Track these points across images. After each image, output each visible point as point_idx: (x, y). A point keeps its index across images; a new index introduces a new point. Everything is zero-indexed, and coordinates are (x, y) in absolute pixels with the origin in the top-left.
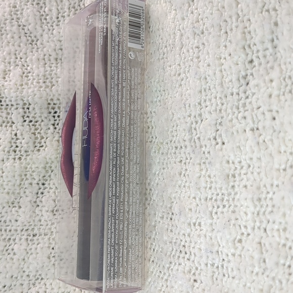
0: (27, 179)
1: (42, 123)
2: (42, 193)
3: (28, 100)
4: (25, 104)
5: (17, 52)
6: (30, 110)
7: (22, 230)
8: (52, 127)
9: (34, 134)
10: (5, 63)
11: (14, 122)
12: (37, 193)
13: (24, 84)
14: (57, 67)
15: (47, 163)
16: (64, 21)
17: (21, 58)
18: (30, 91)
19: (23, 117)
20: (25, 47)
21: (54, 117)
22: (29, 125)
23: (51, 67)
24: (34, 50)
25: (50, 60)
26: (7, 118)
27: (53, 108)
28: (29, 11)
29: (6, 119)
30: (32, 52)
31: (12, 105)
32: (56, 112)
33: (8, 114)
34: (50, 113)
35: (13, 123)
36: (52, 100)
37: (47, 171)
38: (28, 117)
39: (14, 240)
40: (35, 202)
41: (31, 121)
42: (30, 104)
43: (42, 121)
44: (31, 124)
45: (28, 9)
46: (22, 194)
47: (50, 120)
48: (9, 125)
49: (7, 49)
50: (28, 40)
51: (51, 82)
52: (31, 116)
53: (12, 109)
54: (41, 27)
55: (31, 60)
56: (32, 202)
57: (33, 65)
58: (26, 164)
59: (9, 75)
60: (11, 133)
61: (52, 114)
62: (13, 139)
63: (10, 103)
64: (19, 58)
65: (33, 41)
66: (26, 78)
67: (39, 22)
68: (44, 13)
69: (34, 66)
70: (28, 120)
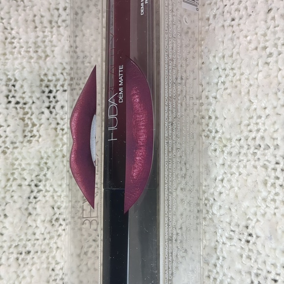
0: (15, 179)
1: (34, 106)
2: (35, 198)
3: (14, 75)
4: (9, 80)
6: (17, 87)
7: (10, 247)
8: (47, 111)
9: (23, 120)
12: (29, 198)
13: (7, 53)
14: (51, 32)
15: (42, 158)
18: (17, 62)
19: (7, 97)
20: (8, 3)
21: (49, 97)
22: (16, 108)
23: (44, 32)
24: (20, 9)
25: (41, 23)
27: (47, 86)
30: (17, 11)
32: (50, 92)
34: (44, 92)
36: (46, 75)
37: (41, 169)
38: (14, 97)
40: (27, 209)
41: (18, 103)
42: (16, 80)
43: (33, 102)
44: (18, 106)
46: (8, 199)
51: (45, 52)
52: (18, 95)
55: (17, 22)
56: (23, 210)
57: (19, 28)
58: (13, 159)
61: (46, 94)
66: (10, 45)
69: (21, 30)
70: (13, 101)
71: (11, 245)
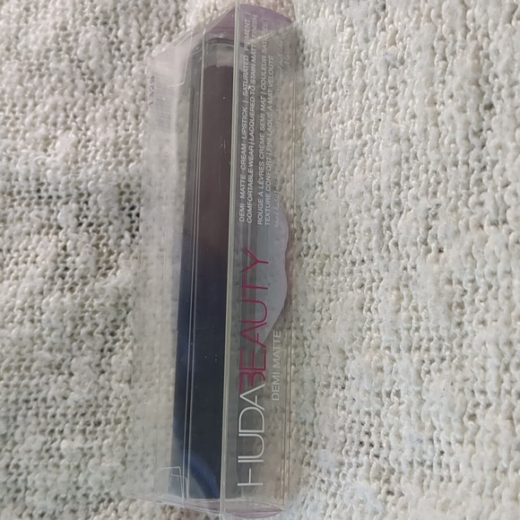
0: (84, 325)
1: (111, 228)
2: (110, 350)
3: (86, 189)
4: (81, 195)
5: (68, 106)
6: (90, 203)
7: (75, 415)
8: (127, 235)
9: (97, 246)
10: (47, 124)
11: (62, 225)
12: (102, 351)
13: (79, 159)
14: (137, 130)
15: (120, 297)
16: (151, 51)
17: (75, 117)
18: (90, 172)
19: (77, 217)
20: (83, 97)
21: (130, 215)
22: (88, 232)
23: (127, 130)
24: (98, 103)
25: (125, 118)
26: (49, 220)
27: (129, 201)
28: (88, 35)
29: (47, 222)
30: (94, 106)
31: (59, 197)
32: (133, 208)
33: (52, 212)
34: (123, 209)
35: (60, 228)
36: (128, 186)
37: (119, 312)
38: (86, 217)
39: (61, 432)
40: (98, 365)
41: (90, 225)
42: (89, 195)
43: (110, 223)
44: (91, 229)
45: (87, 31)
46: (75, 352)
47: (123, 222)
48: (52, 231)
49: (50, 100)
50: (87, 86)
51: (127, 155)
52: (91, 214)
53: (59, 204)
54: (111, 63)
55: (93, 119)
56: (93, 365)
57: (96, 127)
58: (82, 298)
59: (55, 144)
60: (57, 246)
61: (127, 211)
62: (59, 255)
63: (54, 194)
64: (71, 116)
65: (95, 87)
66: (84, 150)
67: (107, 55)
68: (115, 40)
69: (99, 130)
70: (85, 222)
71: (76, 414)
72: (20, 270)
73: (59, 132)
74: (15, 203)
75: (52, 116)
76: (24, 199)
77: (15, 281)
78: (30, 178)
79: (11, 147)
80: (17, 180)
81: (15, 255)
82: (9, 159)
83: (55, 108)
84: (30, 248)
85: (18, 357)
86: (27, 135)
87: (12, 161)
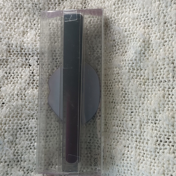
5: (32, 21)
10: (24, 27)
16: (63, 3)
17: (35, 25)
26: (25, 62)
31: (30, 54)
33: (27, 59)
35: (30, 65)
47: (54, 64)
48: (27, 66)
49: (25, 18)
50: (39, 14)
53: (30, 57)
54: (48, 6)
59: (27, 34)
60: (30, 72)
62: (31, 75)
64: (33, 24)
67: (46, 3)
72: (15, 80)
73: (28, 30)
74: (11, 56)
75: (26, 24)
76: (15, 54)
77: (13, 84)
78: (18, 46)
79: (9, 34)
80: (12, 47)
81: (13, 75)
82: (9, 39)
83: (27, 21)
84: (18, 72)
85: (16, 113)
86: (16, 30)
87: (10, 40)
